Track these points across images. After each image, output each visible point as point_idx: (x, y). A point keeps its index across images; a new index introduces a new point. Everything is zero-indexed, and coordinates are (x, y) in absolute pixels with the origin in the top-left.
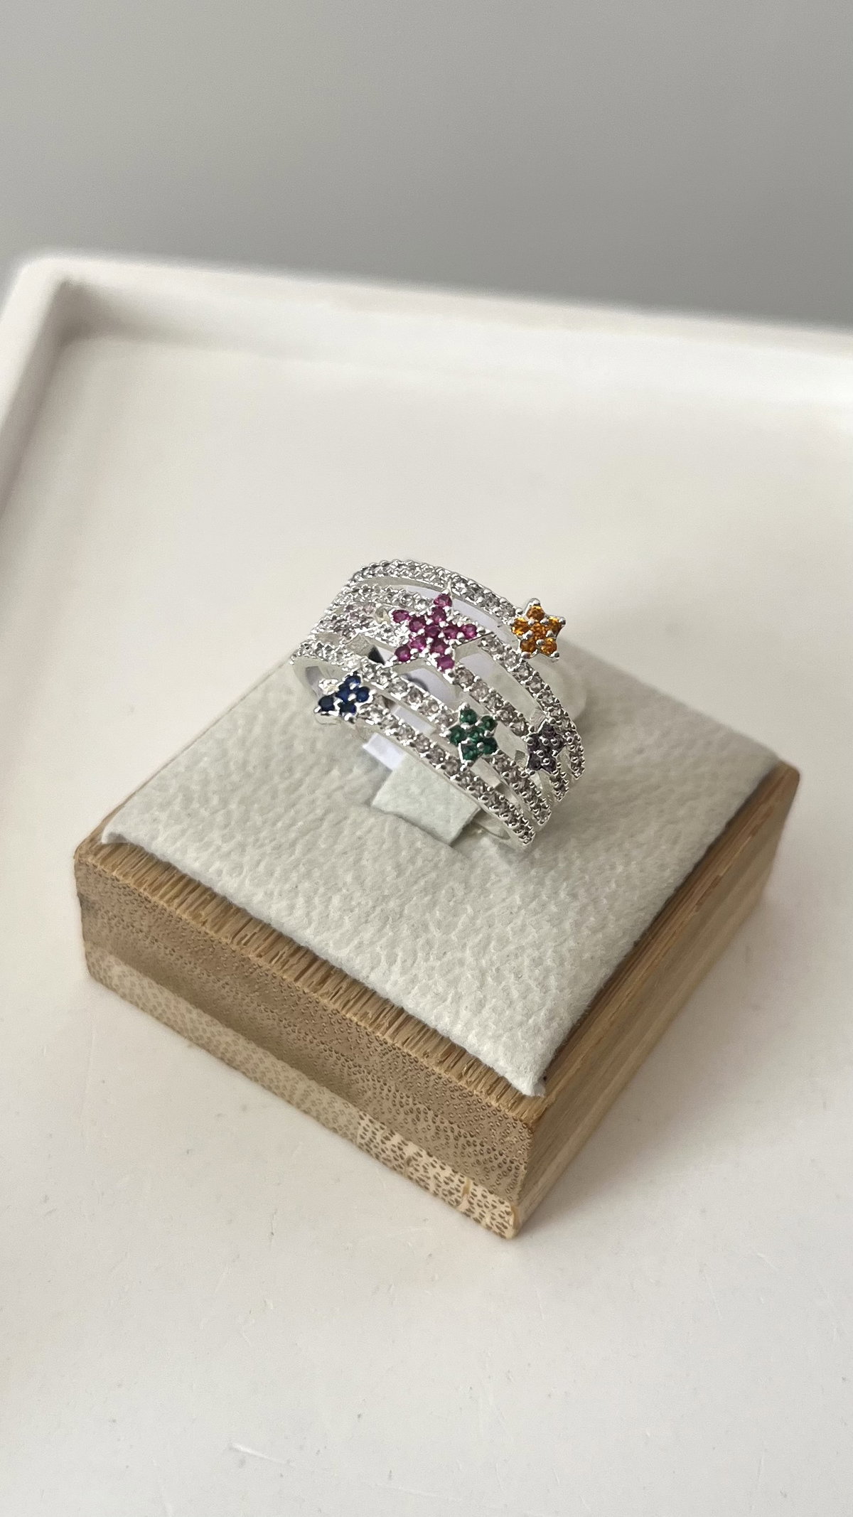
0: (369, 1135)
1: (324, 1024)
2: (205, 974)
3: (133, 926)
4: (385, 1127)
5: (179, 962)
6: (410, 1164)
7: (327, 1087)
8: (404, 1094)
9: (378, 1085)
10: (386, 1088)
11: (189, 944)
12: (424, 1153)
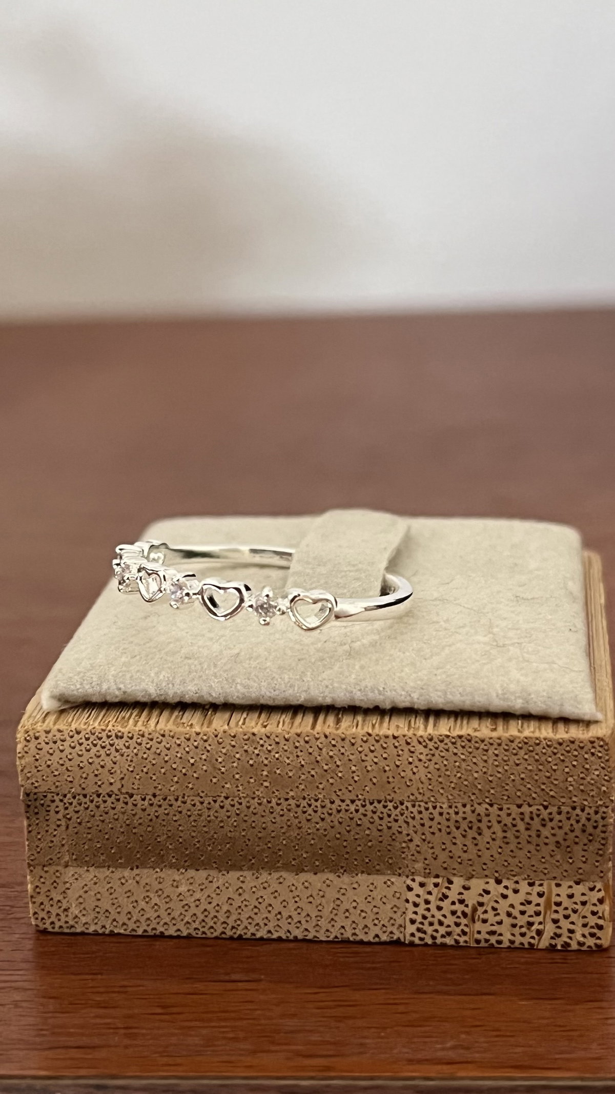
0: (421, 910)
1: (354, 768)
2: (198, 804)
3: (99, 796)
4: (439, 880)
5: (161, 811)
6: (477, 918)
7: (363, 872)
8: (459, 805)
9: (426, 815)
10: (436, 813)
11: (175, 769)
12: (492, 886)
